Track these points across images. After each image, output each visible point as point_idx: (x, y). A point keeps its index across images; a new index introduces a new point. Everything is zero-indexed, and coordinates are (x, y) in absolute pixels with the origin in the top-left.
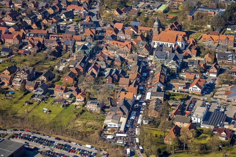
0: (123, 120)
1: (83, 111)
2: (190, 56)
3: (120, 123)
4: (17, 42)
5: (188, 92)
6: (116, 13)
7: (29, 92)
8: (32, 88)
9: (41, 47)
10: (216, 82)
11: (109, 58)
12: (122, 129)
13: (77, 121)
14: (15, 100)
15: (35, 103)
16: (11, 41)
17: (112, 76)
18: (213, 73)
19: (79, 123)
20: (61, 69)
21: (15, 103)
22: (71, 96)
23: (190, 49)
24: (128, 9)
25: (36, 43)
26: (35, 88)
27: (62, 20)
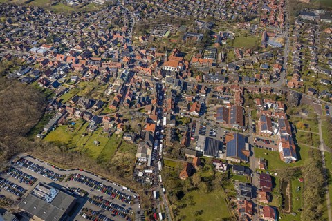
0: (149, 152)
1: (122, 142)
2: (187, 77)
3: (147, 156)
4: (82, 69)
5: (189, 115)
6: (141, 40)
7: (86, 122)
8: (87, 119)
9: (97, 73)
10: (206, 102)
11: (139, 83)
12: (149, 164)
13: (118, 153)
14: (75, 131)
15: (89, 134)
16: (78, 69)
17: (140, 103)
18: (203, 93)
19: (119, 155)
20: (108, 94)
21: (75, 135)
22: (114, 125)
23: (187, 72)
24: (148, 35)
25: (94, 70)
26: (90, 119)
27: (111, 46)
